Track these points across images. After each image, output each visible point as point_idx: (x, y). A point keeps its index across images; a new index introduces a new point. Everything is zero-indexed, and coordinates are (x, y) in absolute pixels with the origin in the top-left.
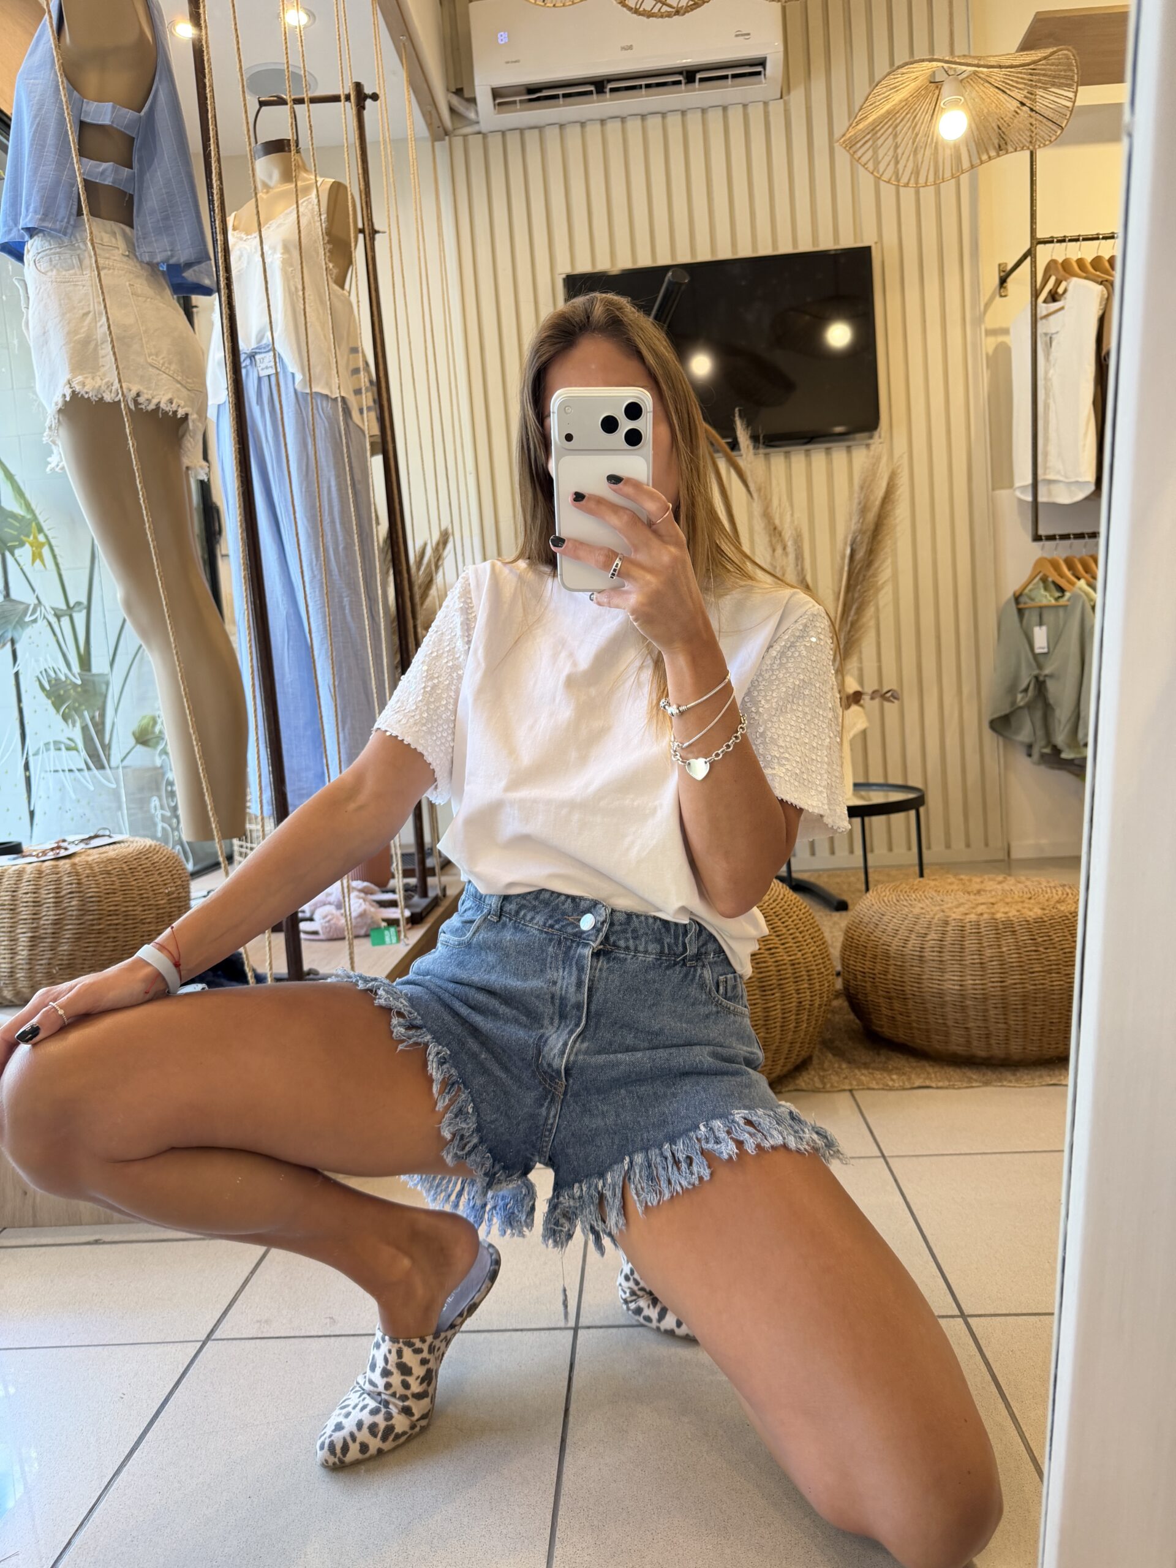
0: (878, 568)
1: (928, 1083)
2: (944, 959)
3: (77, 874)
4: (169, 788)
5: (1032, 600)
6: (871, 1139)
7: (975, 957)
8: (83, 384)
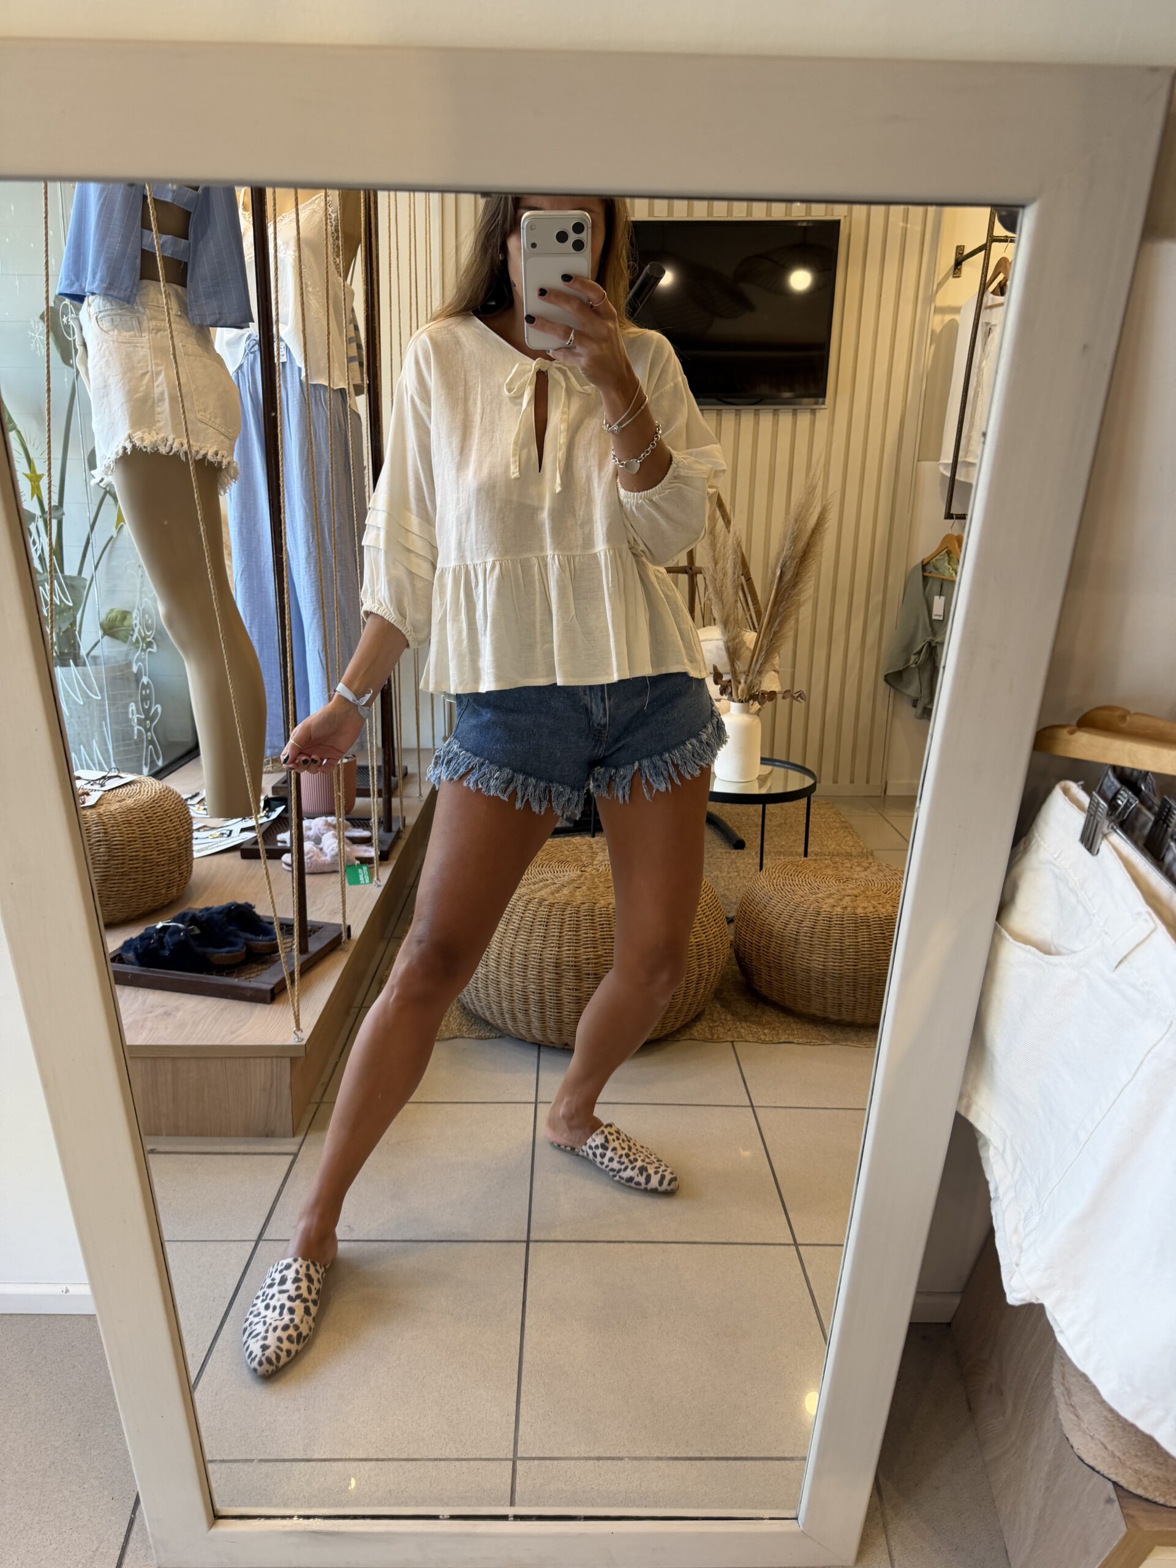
0: (802, 588)
1: (791, 1040)
2: (813, 943)
3: (104, 824)
4: (144, 692)
5: (937, 569)
6: (744, 1090)
7: (837, 944)
8: (142, 439)
